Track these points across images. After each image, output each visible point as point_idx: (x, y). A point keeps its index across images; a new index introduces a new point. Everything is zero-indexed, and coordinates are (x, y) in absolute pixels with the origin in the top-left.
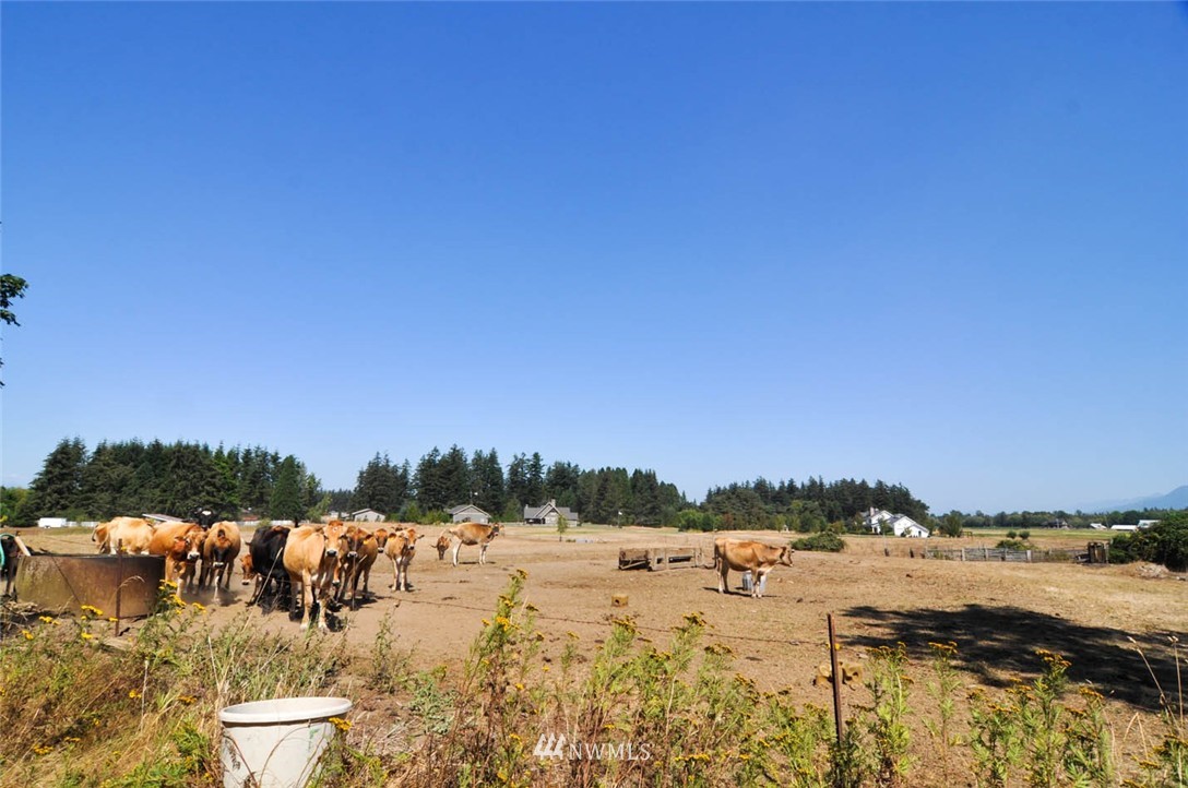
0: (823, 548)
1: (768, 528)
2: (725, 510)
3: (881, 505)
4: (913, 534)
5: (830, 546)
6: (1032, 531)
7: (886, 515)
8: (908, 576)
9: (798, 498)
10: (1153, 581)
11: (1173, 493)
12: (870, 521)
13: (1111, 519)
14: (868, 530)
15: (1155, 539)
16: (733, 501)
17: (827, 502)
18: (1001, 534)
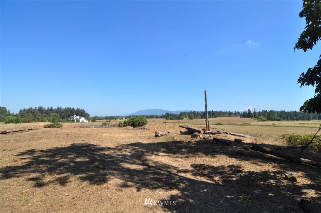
0: (55, 127)
1: (41, 122)
2: (25, 116)
3: (77, 115)
4: (84, 122)
5: (57, 126)
6: (111, 120)
7: (78, 117)
8: (67, 134)
9: (53, 112)
10: (130, 130)
11: (137, 112)
12: (74, 119)
13: (126, 118)
14: (73, 121)
15: (131, 121)
16: (29, 113)
17: (62, 113)
18: (105, 121)
